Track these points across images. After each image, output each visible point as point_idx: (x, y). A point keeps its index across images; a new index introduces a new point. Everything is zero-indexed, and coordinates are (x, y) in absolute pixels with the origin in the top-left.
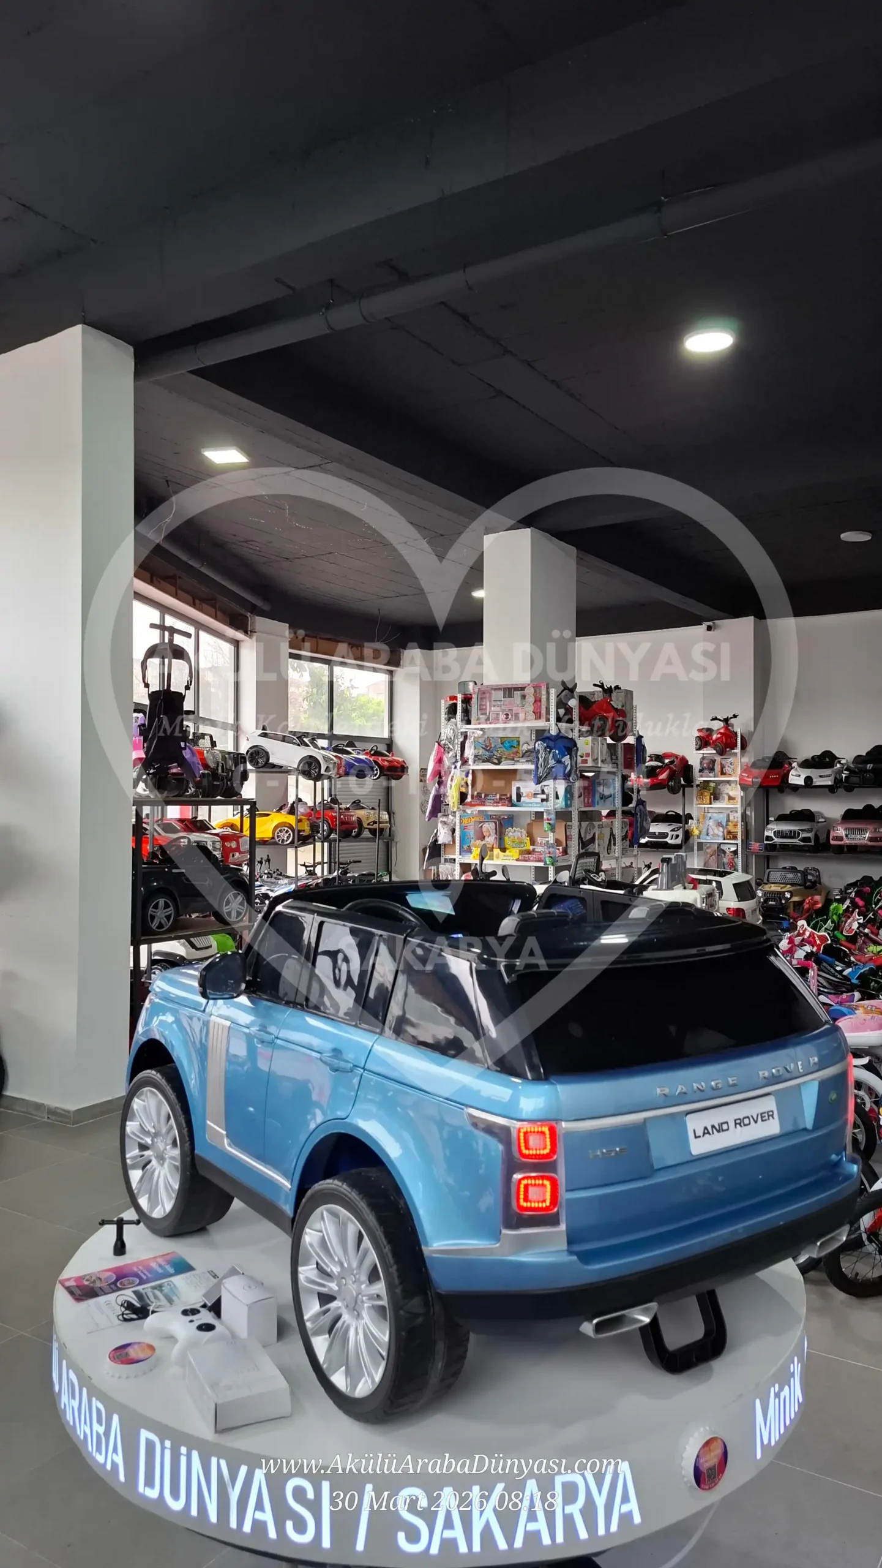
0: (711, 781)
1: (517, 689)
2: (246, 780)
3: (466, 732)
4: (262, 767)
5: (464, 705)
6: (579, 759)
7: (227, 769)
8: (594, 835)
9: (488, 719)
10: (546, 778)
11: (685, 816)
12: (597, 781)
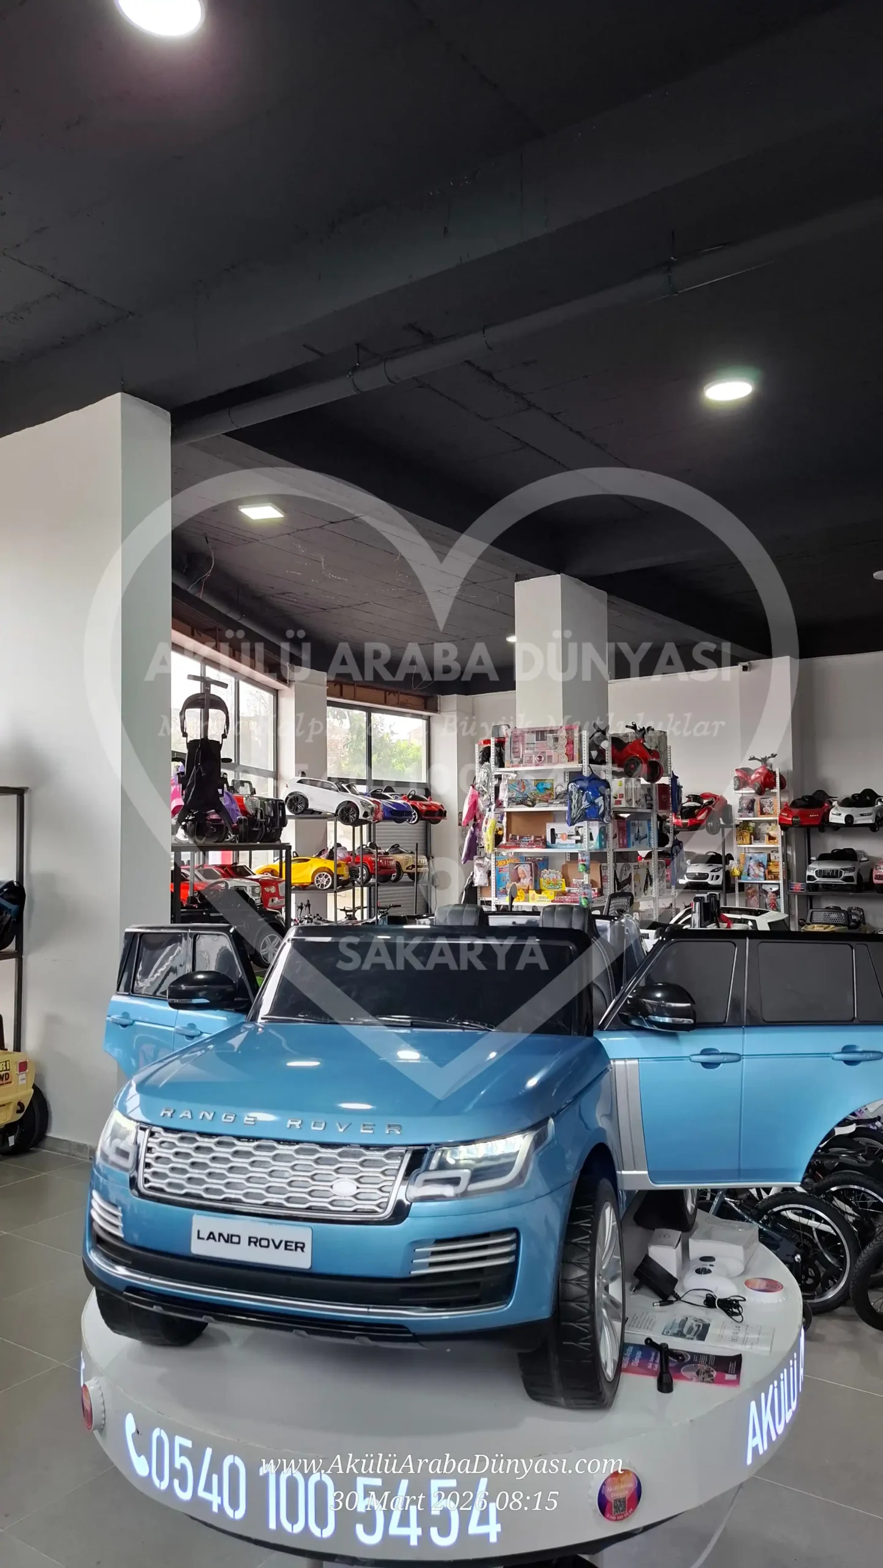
0: (751, 821)
1: (551, 731)
2: (285, 825)
3: (501, 775)
4: (302, 813)
5: (498, 749)
6: (613, 800)
7: (265, 815)
8: (630, 875)
9: (521, 762)
10: (580, 820)
11: (726, 857)
12: (632, 822)
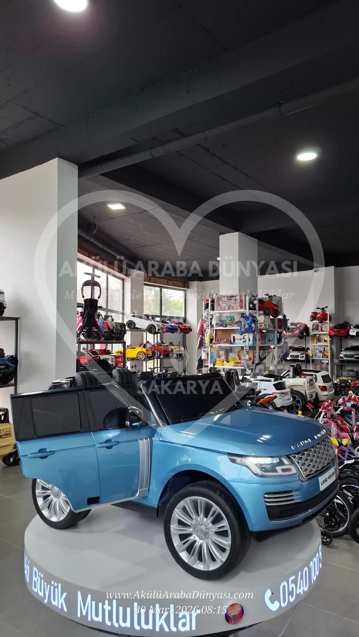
0: (317, 334)
1: (233, 296)
2: (125, 334)
3: (213, 314)
4: (132, 329)
6: (259, 325)
7: (117, 330)
8: (266, 355)
9: (221, 309)
10: (245, 333)
11: (306, 349)
12: (267, 334)
